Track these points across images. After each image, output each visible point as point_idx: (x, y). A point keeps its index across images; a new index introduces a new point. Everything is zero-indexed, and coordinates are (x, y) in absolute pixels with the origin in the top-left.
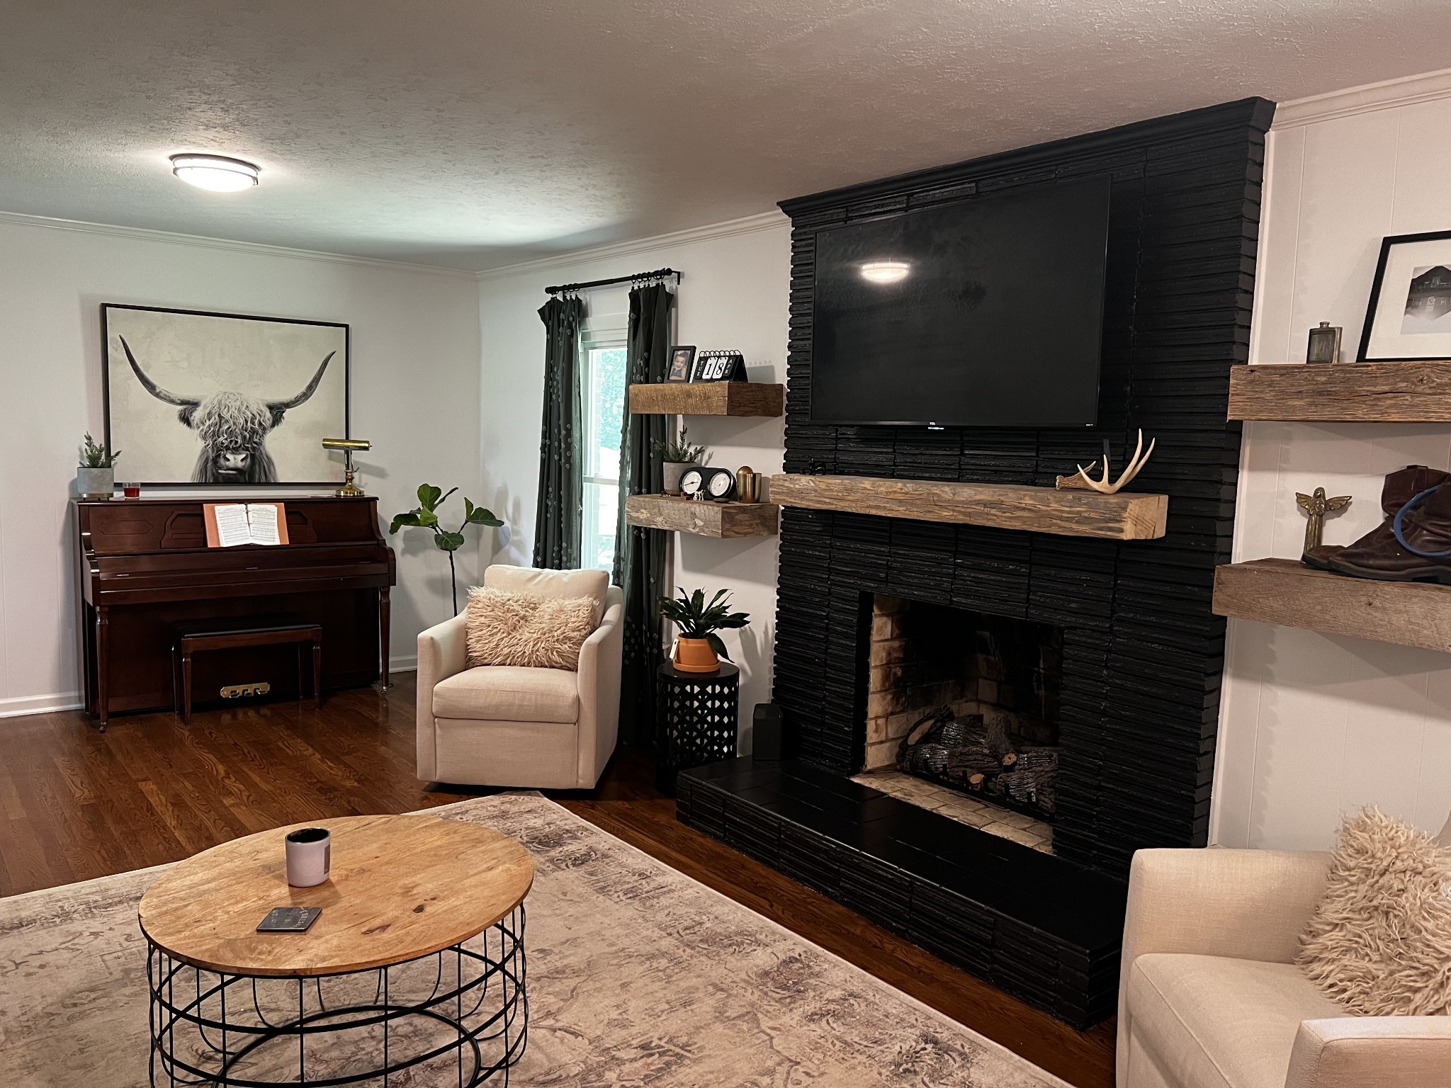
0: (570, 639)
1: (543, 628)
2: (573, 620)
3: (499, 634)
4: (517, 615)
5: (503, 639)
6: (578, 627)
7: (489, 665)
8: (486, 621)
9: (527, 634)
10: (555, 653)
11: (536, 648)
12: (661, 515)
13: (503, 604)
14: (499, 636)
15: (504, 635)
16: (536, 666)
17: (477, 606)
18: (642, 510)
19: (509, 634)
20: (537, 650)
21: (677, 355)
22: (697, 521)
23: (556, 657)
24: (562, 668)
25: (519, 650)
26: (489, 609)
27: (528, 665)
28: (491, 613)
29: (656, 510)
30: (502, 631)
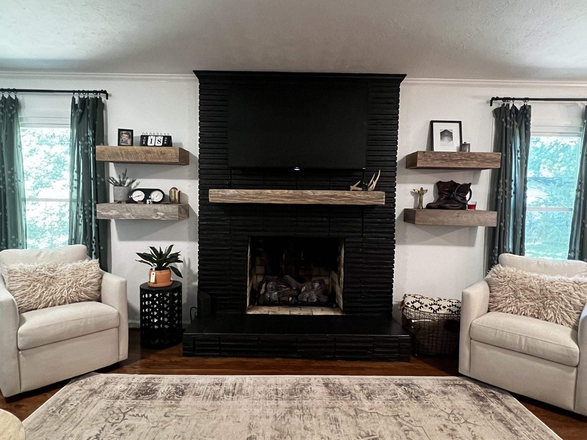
0: (91, 283)
1: (70, 281)
2: (89, 272)
3: (40, 290)
4: (47, 277)
5: (43, 292)
6: (94, 276)
7: (36, 309)
8: (28, 283)
9: (59, 286)
10: (82, 293)
11: (69, 292)
12: (128, 212)
13: (35, 271)
14: (40, 291)
15: (44, 289)
16: (69, 303)
17: (16, 275)
18: (111, 211)
19: (47, 288)
20: (71, 294)
21: (122, 133)
22: (159, 213)
23: (83, 295)
24: (89, 300)
25: (58, 296)
26: (27, 276)
27: (65, 303)
28: (29, 278)
29: (125, 210)
30: (41, 287)
